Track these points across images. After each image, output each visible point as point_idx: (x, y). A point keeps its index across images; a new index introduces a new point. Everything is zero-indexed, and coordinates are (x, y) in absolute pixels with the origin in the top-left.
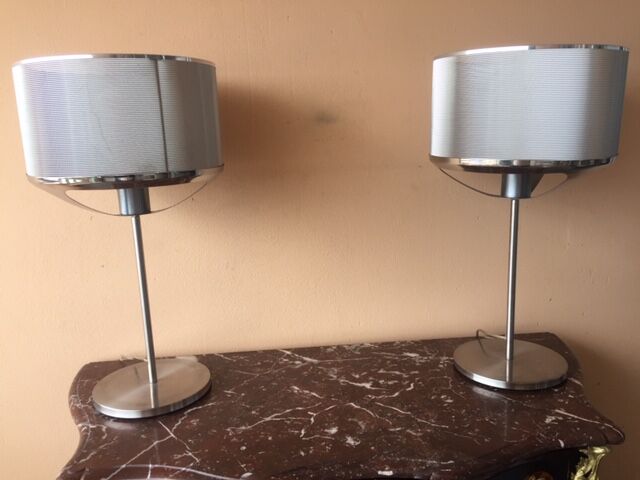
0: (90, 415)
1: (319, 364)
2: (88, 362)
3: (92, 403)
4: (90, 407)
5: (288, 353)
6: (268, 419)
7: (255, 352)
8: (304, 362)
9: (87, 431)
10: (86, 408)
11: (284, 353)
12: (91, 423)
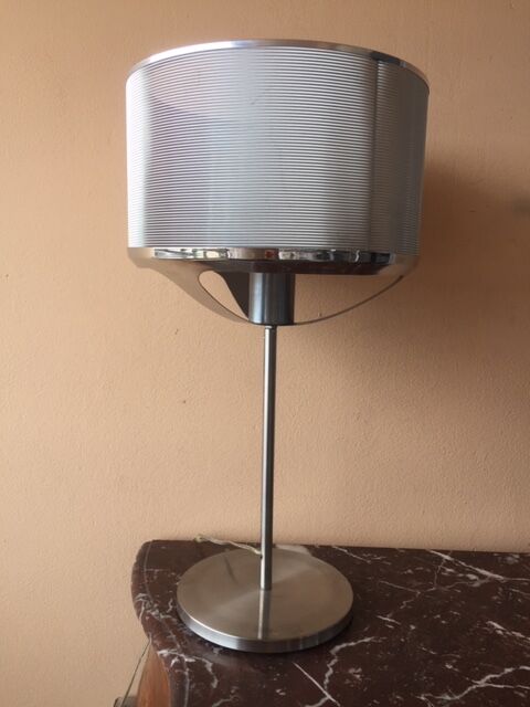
0: (180, 637)
1: (509, 584)
2: (150, 540)
3: (175, 613)
4: (174, 620)
5: (447, 557)
6: (482, 683)
7: (394, 550)
8: (482, 577)
9: (180, 665)
10: (168, 620)
11: (441, 558)
12: (186, 651)
